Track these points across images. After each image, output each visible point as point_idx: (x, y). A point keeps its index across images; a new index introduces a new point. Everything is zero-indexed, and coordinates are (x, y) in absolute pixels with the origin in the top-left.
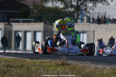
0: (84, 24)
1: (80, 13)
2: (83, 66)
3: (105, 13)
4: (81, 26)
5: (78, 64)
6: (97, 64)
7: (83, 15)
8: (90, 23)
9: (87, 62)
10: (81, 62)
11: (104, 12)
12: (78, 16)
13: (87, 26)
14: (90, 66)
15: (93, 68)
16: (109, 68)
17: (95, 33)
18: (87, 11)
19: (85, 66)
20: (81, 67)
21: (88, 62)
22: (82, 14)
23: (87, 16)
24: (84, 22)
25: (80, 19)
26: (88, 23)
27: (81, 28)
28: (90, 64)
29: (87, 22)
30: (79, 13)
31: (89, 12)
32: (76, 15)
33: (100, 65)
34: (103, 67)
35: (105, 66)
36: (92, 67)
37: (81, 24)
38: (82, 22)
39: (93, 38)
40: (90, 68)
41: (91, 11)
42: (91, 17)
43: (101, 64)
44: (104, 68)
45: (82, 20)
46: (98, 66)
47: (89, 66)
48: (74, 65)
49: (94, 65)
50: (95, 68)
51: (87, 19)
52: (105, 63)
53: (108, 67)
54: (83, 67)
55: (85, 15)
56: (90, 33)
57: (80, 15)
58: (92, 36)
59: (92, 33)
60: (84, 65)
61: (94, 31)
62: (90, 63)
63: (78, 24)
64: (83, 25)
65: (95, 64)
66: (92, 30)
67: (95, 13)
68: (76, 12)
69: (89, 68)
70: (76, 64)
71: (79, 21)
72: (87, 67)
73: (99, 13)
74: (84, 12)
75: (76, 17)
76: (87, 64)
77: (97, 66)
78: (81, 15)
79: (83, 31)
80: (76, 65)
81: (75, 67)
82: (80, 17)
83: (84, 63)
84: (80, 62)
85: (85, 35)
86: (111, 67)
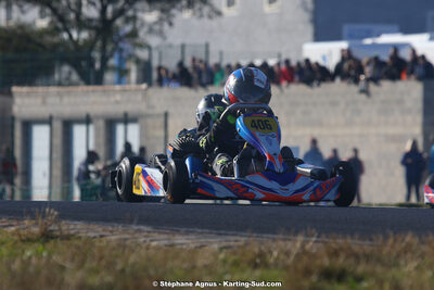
0: (130, 90)
1: (114, 50)
2: (120, 239)
3: (207, 46)
4: (118, 97)
5: (102, 236)
6: (174, 235)
7: (125, 54)
8: (150, 84)
10: (113, 226)
11: (202, 41)
12: (104, 60)
13: (139, 97)
14: (148, 240)
15: (159, 248)
16: (216, 246)
17: (172, 123)
18: (138, 41)
19: (128, 242)
21: (142, 227)
22: (121, 50)
23: (138, 61)
24: (129, 83)
25: (114, 69)
26: (144, 86)
27: (117, 102)
28: (149, 232)
29: (139, 82)
30: (109, 48)
32: (96, 55)
33: (185, 237)
34: (195, 245)
35: (203, 240)
36: (154, 244)
37: (118, 87)
38: (119, 82)
39: (162, 141)
40: (148, 248)
41: (154, 41)
42: (155, 63)
43: (187, 233)
44: (201, 247)
45: (122, 73)
46: (180, 240)
47: (142, 240)
48: (88, 238)
49: (162, 236)
50: (165, 248)
51: (138, 71)
52: (202, 228)
53: (214, 244)
54: (122, 245)
55: (131, 56)
56: (150, 121)
57: (112, 56)
58: (161, 133)
59: (162, 120)
60: (126, 239)
61: (166, 115)
62: (149, 229)
63: (106, 87)
64: (125, 91)
65: (165, 233)
66: (160, 110)
67: (170, 46)
68: (99, 44)
69: (141, 248)
70: (96, 234)
71: (109, 77)
72: (139, 245)
73: (183, 47)
74: (126, 46)
75: (98, 65)
76: (136, 235)
77: (175, 242)
78: (116, 55)
79: (126, 115)
80: (95, 237)
81: (92, 246)
82: (113, 62)
83: (124, 232)
84: (110, 229)
86: (224, 244)
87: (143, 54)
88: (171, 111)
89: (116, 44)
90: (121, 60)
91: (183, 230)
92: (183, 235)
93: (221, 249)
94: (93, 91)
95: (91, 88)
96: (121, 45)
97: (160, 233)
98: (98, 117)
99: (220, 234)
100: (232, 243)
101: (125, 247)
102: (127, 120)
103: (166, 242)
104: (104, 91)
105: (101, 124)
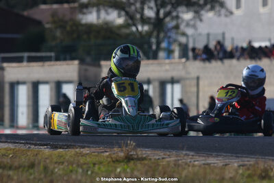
0: (175, 63)
1: (164, 37)
2: (175, 161)
3: (223, 34)
4: (167, 67)
5: (163, 158)
6: (208, 157)
7: (171, 40)
8: (188, 59)
9: (184, 152)
10: (170, 152)
11: (220, 31)
12: (158, 44)
13: (181, 67)
14: (192, 160)
15: (200, 166)
16: (236, 165)
17: (201, 83)
18: (180, 31)
19: (180, 162)
20: (172, 164)
21: (188, 152)
22: (170, 37)
23: (180, 44)
24: (174, 58)
25: (164, 49)
26: (184, 60)
27: (167, 71)
28: (193, 155)
29: (180, 57)
30: (162, 35)
31: (184, 34)
32: (154, 40)
33: (216, 158)
34: (222, 164)
35: (227, 161)
36: (196, 163)
37: (167, 61)
38: (168, 57)
39: (196, 94)
40: (194, 166)
41: (190, 31)
42: (191, 45)
43: (217, 156)
44: (226, 165)
45: (170, 52)
46: (211, 160)
47: (189, 160)
48: (155, 159)
49: (201, 158)
50: (203, 166)
51: (180, 51)
52: (227, 153)
53: (235, 163)
54: (176, 164)
55: (175, 41)
56: (188, 82)
57: (163, 41)
58: (195, 89)
59: (195, 81)
60: (178, 160)
61: (198, 78)
62: (192, 153)
63: (160, 61)
64: (172, 63)
65: (203, 156)
66: (194, 74)
67: (200, 34)
68: (155, 34)
69: (189, 166)
70: (159, 157)
71: (162, 54)
72: (186, 164)
73: (208, 35)
74: (173, 35)
75: (154, 47)
76: (185, 158)
77: (209, 162)
78: (166, 40)
79: (172, 78)
80: (159, 159)
81: (158, 165)
82: (164, 45)
83: (177, 156)
84: (168, 153)
85: (177, 87)
86: (241, 163)
87: (183, 40)
88: (201, 75)
89: (166, 33)
90: (170, 43)
91: (214, 154)
92: (214, 157)
93: (239, 166)
94: (152, 64)
95: (151, 61)
96: (169, 34)
97: (200, 156)
98: (155, 80)
99: (238, 157)
100: (246, 163)
101: (179, 166)
102: (173, 81)
103: (203, 162)
104: (159, 64)
105: (157, 84)
